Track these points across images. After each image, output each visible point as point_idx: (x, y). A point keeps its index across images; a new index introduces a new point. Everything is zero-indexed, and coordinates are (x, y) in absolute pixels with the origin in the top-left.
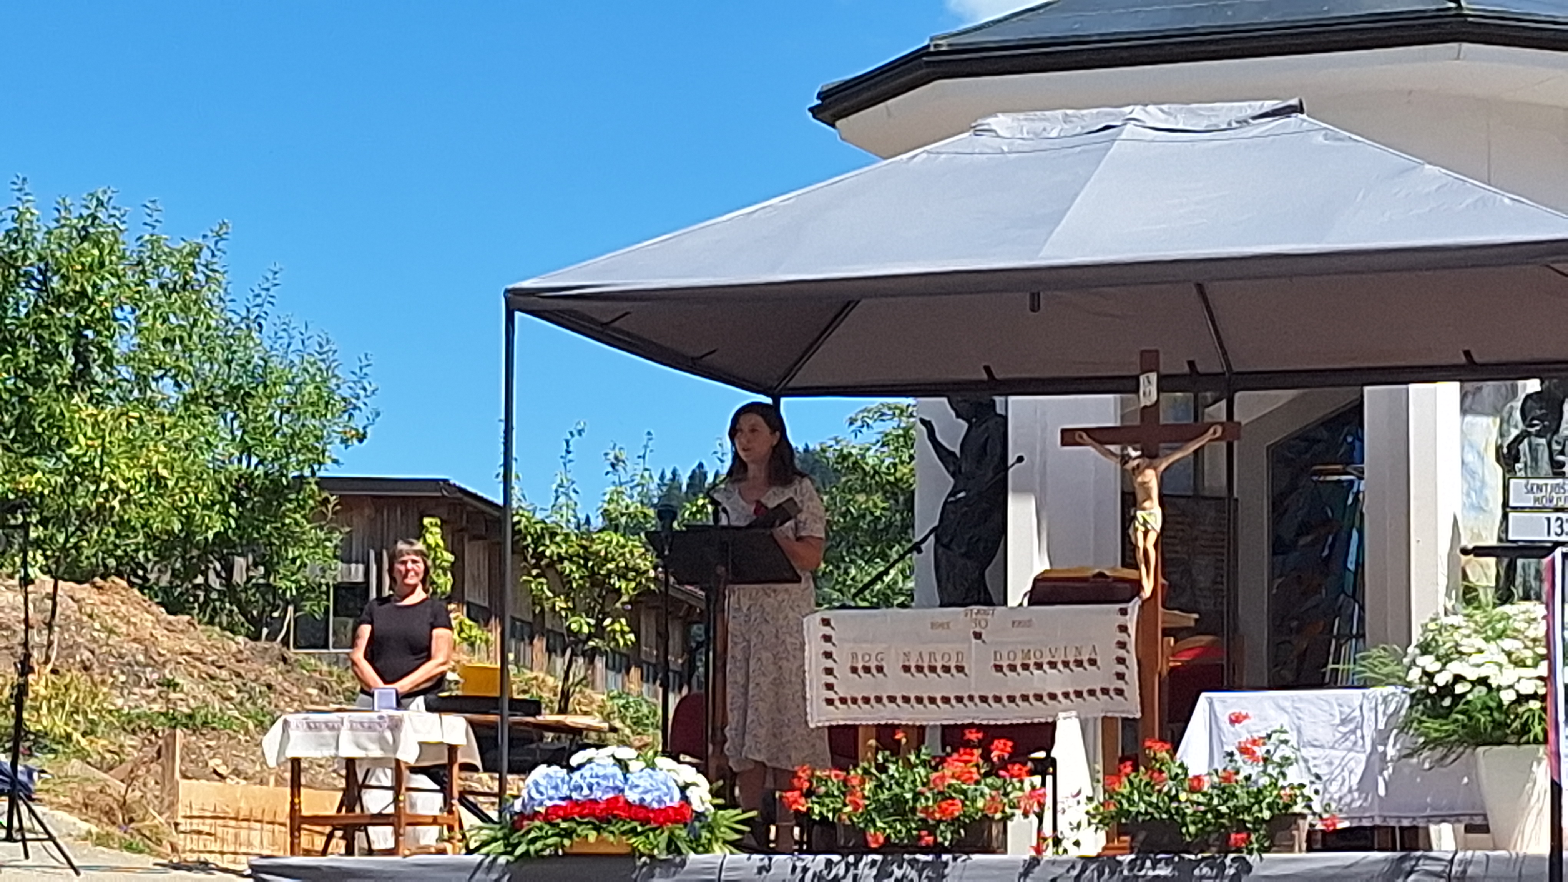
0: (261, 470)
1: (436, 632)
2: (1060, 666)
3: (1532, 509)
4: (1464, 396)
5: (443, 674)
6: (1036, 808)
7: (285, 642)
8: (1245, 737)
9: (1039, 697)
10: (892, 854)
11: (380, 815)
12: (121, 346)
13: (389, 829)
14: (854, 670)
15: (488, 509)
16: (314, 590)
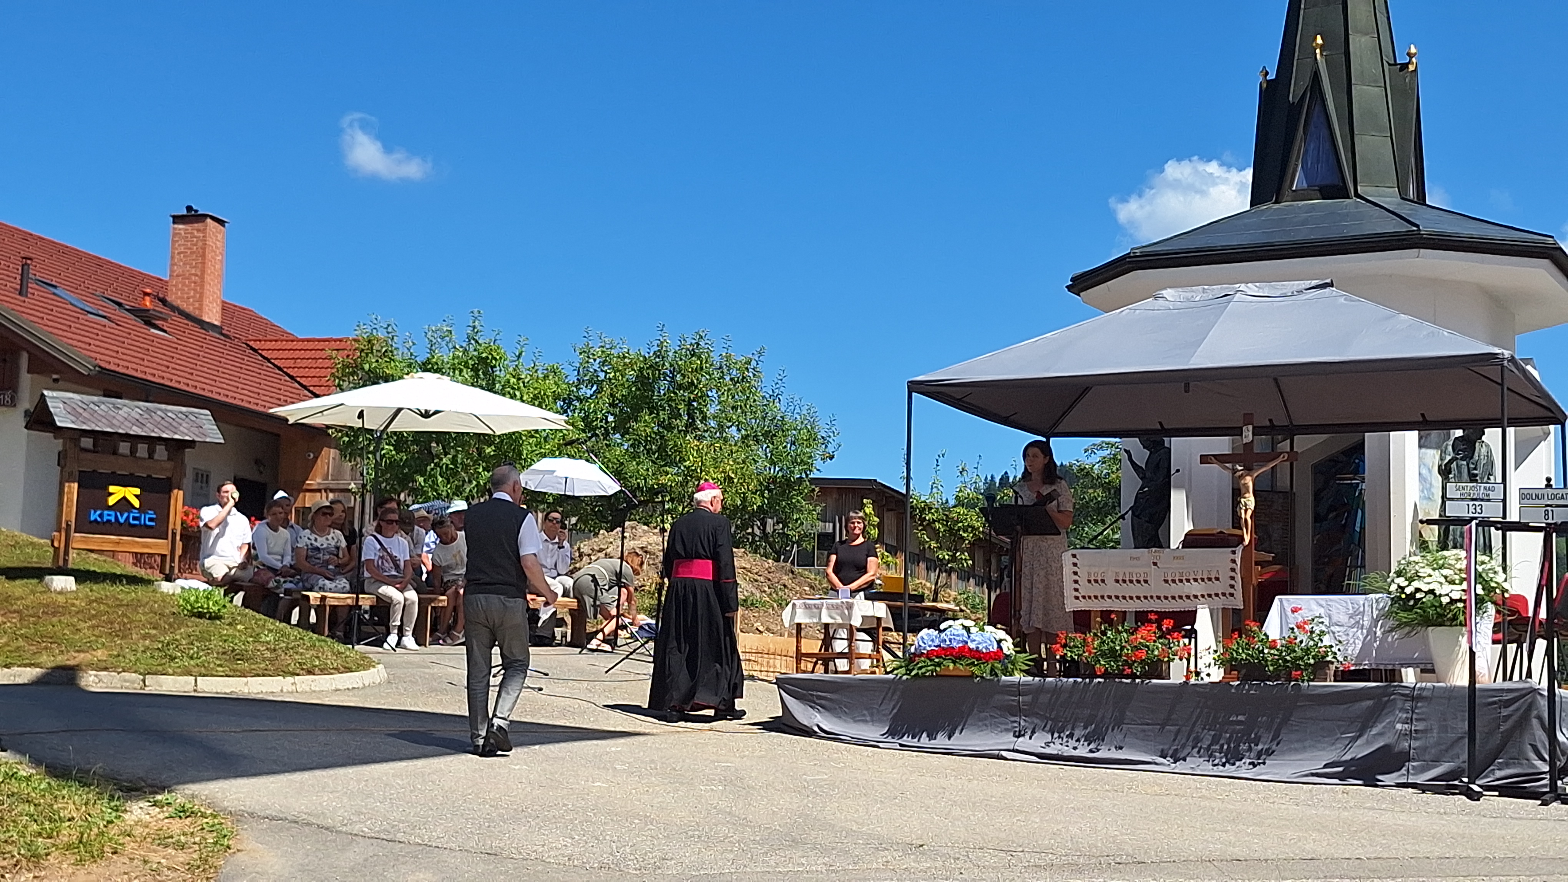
0: (780, 474)
1: (871, 559)
2: (1200, 581)
3: (1457, 500)
4: (1420, 438)
5: (873, 580)
6: (1186, 656)
7: (793, 563)
8: (1300, 619)
9: (1188, 597)
10: (1109, 678)
11: (841, 653)
12: (712, 409)
13: (846, 661)
14: (1089, 581)
15: (896, 495)
16: (807, 536)
